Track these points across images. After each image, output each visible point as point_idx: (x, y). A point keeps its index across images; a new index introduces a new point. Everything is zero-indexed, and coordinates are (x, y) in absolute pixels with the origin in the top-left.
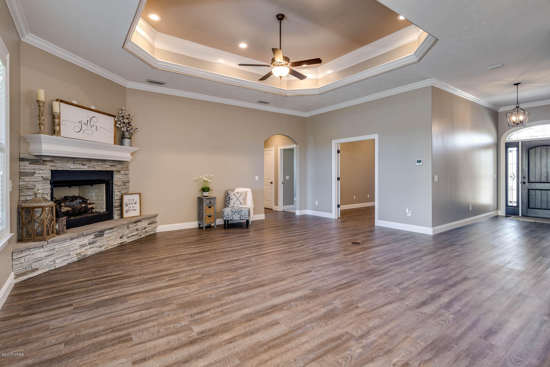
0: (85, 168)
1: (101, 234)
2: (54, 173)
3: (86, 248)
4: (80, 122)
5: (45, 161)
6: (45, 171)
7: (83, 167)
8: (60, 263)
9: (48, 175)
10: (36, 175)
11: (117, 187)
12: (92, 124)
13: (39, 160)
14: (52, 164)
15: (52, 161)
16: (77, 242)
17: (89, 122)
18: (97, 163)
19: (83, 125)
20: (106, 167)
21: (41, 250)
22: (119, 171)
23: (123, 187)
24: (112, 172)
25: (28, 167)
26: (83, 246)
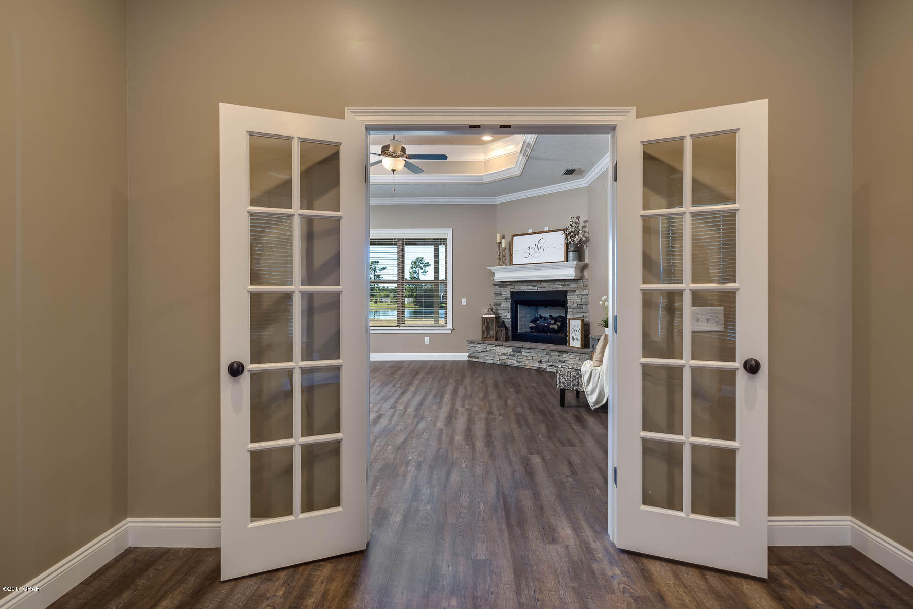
0: (535, 289)
1: (518, 350)
2: (512, 293)
3: (506, 357)
4: (529, 248)
5: (507, 285)
6: (506, 293)
7: (533, 288)
8: (489, 360)
9: (509, 295)
10: (503, 296)
11: (571, 310)
12: (539, 247)
13: (503, 284)
14: (511, 287)
15: (511, 285)
16: (501, 350)
17: (536, 245)
18: (547, 284)
19: (531, 250)
20: (559, 287)
21: (479, 346)
22: (575, 291)
23: (578, 310)
24: (566, 292)
25: (499, 290)
26: (504, 354)
